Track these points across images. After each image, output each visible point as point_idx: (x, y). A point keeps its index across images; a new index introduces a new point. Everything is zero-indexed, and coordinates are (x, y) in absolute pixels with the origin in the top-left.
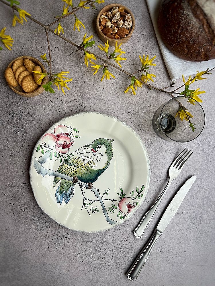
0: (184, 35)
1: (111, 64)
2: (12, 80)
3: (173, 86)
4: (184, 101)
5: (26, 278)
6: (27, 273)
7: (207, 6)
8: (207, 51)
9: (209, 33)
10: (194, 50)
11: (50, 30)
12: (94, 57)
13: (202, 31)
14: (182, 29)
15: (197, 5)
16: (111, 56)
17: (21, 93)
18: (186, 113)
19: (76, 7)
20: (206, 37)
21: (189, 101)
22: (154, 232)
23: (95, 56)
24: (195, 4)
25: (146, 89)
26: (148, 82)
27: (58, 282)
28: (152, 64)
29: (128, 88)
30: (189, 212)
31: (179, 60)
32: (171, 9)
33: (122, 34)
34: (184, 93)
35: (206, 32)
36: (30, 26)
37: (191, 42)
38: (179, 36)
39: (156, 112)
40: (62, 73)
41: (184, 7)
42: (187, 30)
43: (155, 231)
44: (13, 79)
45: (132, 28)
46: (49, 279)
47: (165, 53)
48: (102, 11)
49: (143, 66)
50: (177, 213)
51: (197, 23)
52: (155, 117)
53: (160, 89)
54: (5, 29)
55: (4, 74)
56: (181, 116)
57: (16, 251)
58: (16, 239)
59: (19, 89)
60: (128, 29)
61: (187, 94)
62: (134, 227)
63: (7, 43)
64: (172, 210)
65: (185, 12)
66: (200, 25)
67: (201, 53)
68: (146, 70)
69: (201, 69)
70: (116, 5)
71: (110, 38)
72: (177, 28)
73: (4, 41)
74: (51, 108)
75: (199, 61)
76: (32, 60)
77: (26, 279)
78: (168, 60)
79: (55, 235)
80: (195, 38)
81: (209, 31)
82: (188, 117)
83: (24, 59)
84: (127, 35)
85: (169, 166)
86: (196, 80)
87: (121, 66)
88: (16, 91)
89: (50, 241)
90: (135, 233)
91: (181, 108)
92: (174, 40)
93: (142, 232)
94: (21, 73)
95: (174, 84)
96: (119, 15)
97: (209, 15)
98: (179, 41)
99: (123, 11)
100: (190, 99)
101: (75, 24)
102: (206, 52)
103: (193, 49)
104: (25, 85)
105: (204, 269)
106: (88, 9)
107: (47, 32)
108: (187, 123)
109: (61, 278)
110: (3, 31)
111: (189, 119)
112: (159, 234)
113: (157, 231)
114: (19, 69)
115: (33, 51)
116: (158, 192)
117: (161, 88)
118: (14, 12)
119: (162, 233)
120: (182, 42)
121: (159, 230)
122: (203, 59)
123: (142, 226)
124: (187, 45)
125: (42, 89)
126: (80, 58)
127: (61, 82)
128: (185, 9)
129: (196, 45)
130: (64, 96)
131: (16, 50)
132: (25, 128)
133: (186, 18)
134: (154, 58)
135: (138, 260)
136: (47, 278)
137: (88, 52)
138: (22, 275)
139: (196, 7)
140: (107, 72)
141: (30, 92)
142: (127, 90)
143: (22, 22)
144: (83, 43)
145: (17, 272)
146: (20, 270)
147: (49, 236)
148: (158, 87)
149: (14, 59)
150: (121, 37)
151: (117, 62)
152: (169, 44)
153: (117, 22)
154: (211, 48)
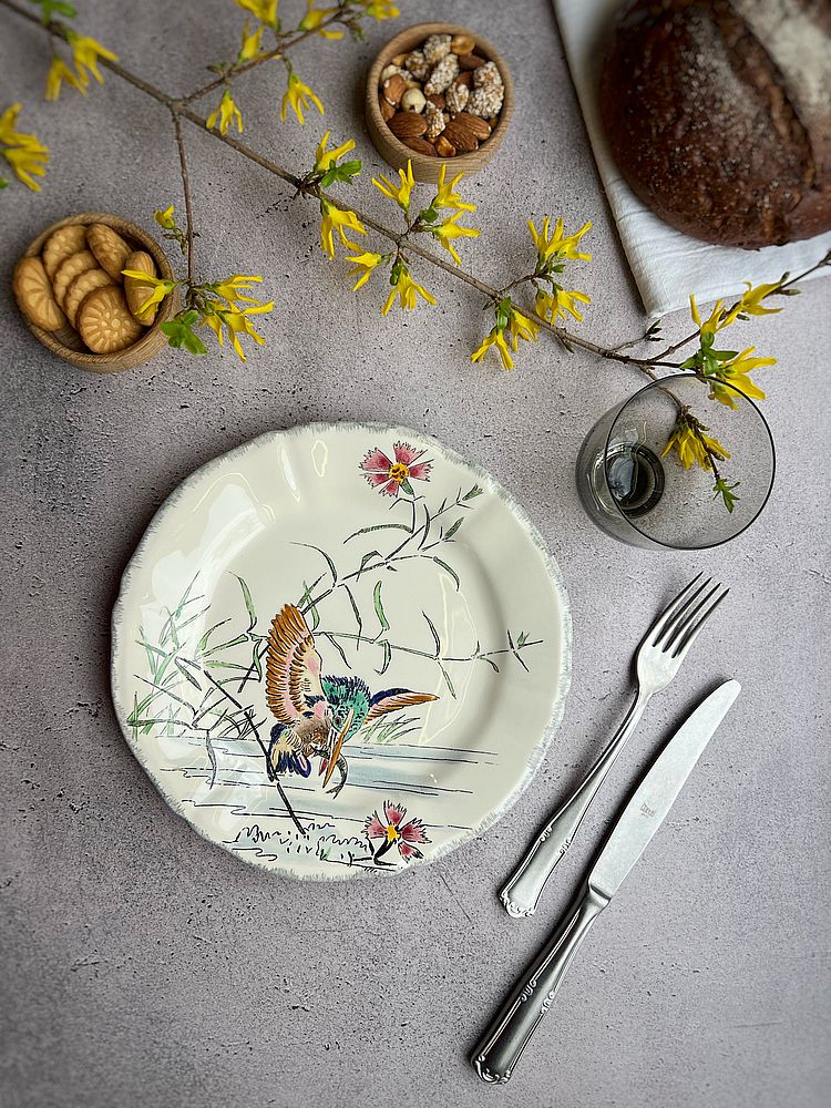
0: (697, 146)
1: (420, 252)
2: (43, 305)
3: (654, 339)
4: (695, 395)
5: (81, 1072)
6: (88, 1052)
7: (785, 38)
8: (782, 208)
9: (792, 140)
10: (733, 204)
11: (190, 116)
12: (356, 224)
13: (767, 132)
14: (691, 124)
15: (749, 36)
16: (422, 221)
17: (74, 356)
18: (702, 439)
19: (291, 32)
20: (778, 154)
21: (716, 393)
22: (579, 895)
23: (361, 218)
24: (739, 31)
25: (553, 347)
26: (559, 319)
27: (209, 1088)
28: (576, 254)
29: (485, 342)
30: (712, 818)
31: (676, 240)
32: (650, 46)
33: (463, 140)
34: (696, 363)
35: (779, 137)
36: (113, 99)
37: (723, 173)
38: (678, 149)
39: (589, 436)
40: (236, 280)
41: (700, 41)
42: (710, 126)
43: (582, 893)
44: (45, 300)
45: (500, 115)
46: (172, 1078)
47: (626, 212)
48: (389, 50)
49: (543, 259)
50: (666, 823)
51: (747, 102)
52: (587, 457)
53: (607, 348)
54: (17, 108)
55: (10, 283)
56: (683, 451)
57: (46, 968)
58: (48, 920)
59: (68, 341)
60: (488, 120)
61: (707, 367)
62: (503, 875)
63: (23, 163)
64: (645, 810)
65: (700, 59)
66: (758, 108)
67: (760, 216)
68: (553, 274)
69: (760, 274)
70: (444, 26)
71: (418, 151)
72: (673, 118)
73: (12, 155)
74: (188, 415)
75: (755, 245)
76: (121, 228)
77: (83, 1076)
78: (638, 240)
79: (199, 904)
80: (739, 159)
81: (791, 133)
82: (710, 455)
83: (88, 226)
84: (482, 142)
85: (636, 643)
86: (743, 318)
87: (459, 259)
88: (54, 346)
89: (178, 927)
90: (506, 899)
91: (684, 420)
92: (660, 164)
93: (533, 896)
94: (75, 279)
95: (658, 330)
96: (454, 67)
97: (792, 72)
98: (679, 168)
99: (468, 51)
100: (720, 388)
101: (286, 95)
102: (781, 210)
103: (729, 199)
104: (91, 324)
105: (766, 1041)
106: (336, 41)
107: (178, 124)
108: (705, 478)
109: (219, 1074)
110: (8, 115)
111: (713, 465)
112: (596, 904)
113: (591, 891)
114: (68, 262)
115: (123, 197)
116: (595, 743)
117: (608, 344)
118: (52, 44)
119: (609, 899)
120: (692, 173)
121: (598, 886)
122: (767, 237)
123: (534, 872)
124: (707, 185)
125: (157, 341)
126: (304, 226)
127: (231, 316)
128: (703, 49)
129: (741, 184)
130: (240, 371)
131: (57, 192)
132: (89, 491)
133: (706, 80)
134: (584, 231)
135: (517, 1004)
136: (164, 1072)
137: (333, 202)
138: (70, 1059)
139: (744, 42)
140: (405, 279)
141: (111, 352)
142: (481, 351)
143: (82, 84)
144: (315, 168)
145: (49, 1048)
146: (59, 1042)
147: (175, 910)
148: (599, 343)
149: (51, 223)
150: (461, 151)
151: (445, 242)
152: (640, 180)
153: (445, 94)
154: (797, 197)
